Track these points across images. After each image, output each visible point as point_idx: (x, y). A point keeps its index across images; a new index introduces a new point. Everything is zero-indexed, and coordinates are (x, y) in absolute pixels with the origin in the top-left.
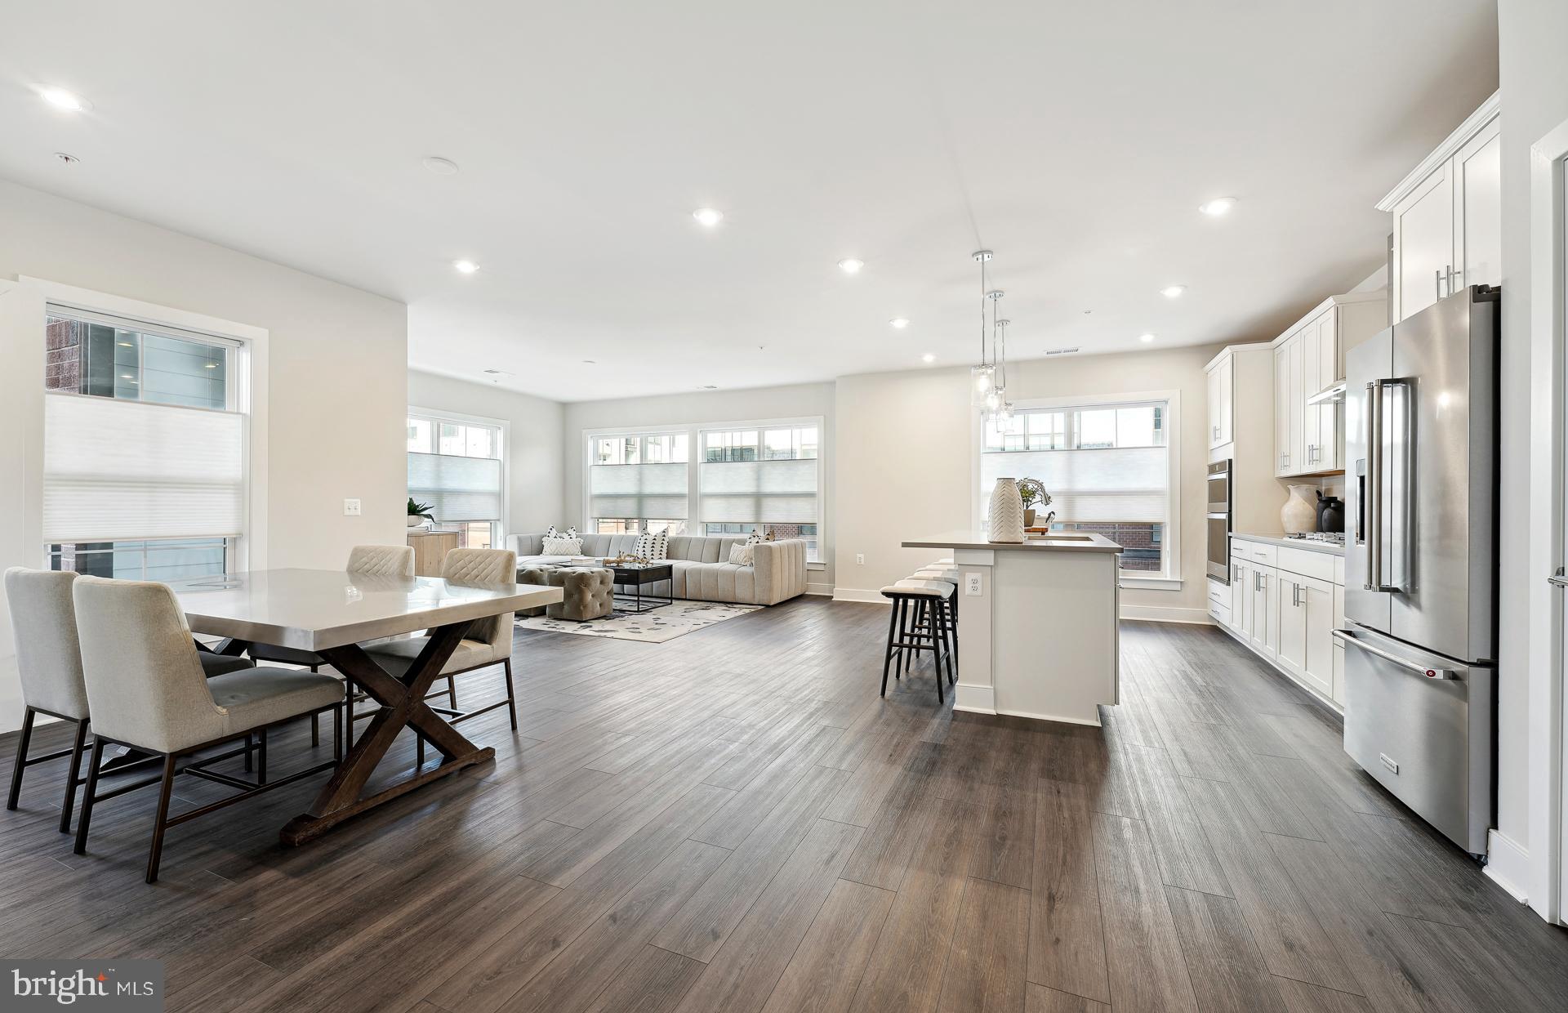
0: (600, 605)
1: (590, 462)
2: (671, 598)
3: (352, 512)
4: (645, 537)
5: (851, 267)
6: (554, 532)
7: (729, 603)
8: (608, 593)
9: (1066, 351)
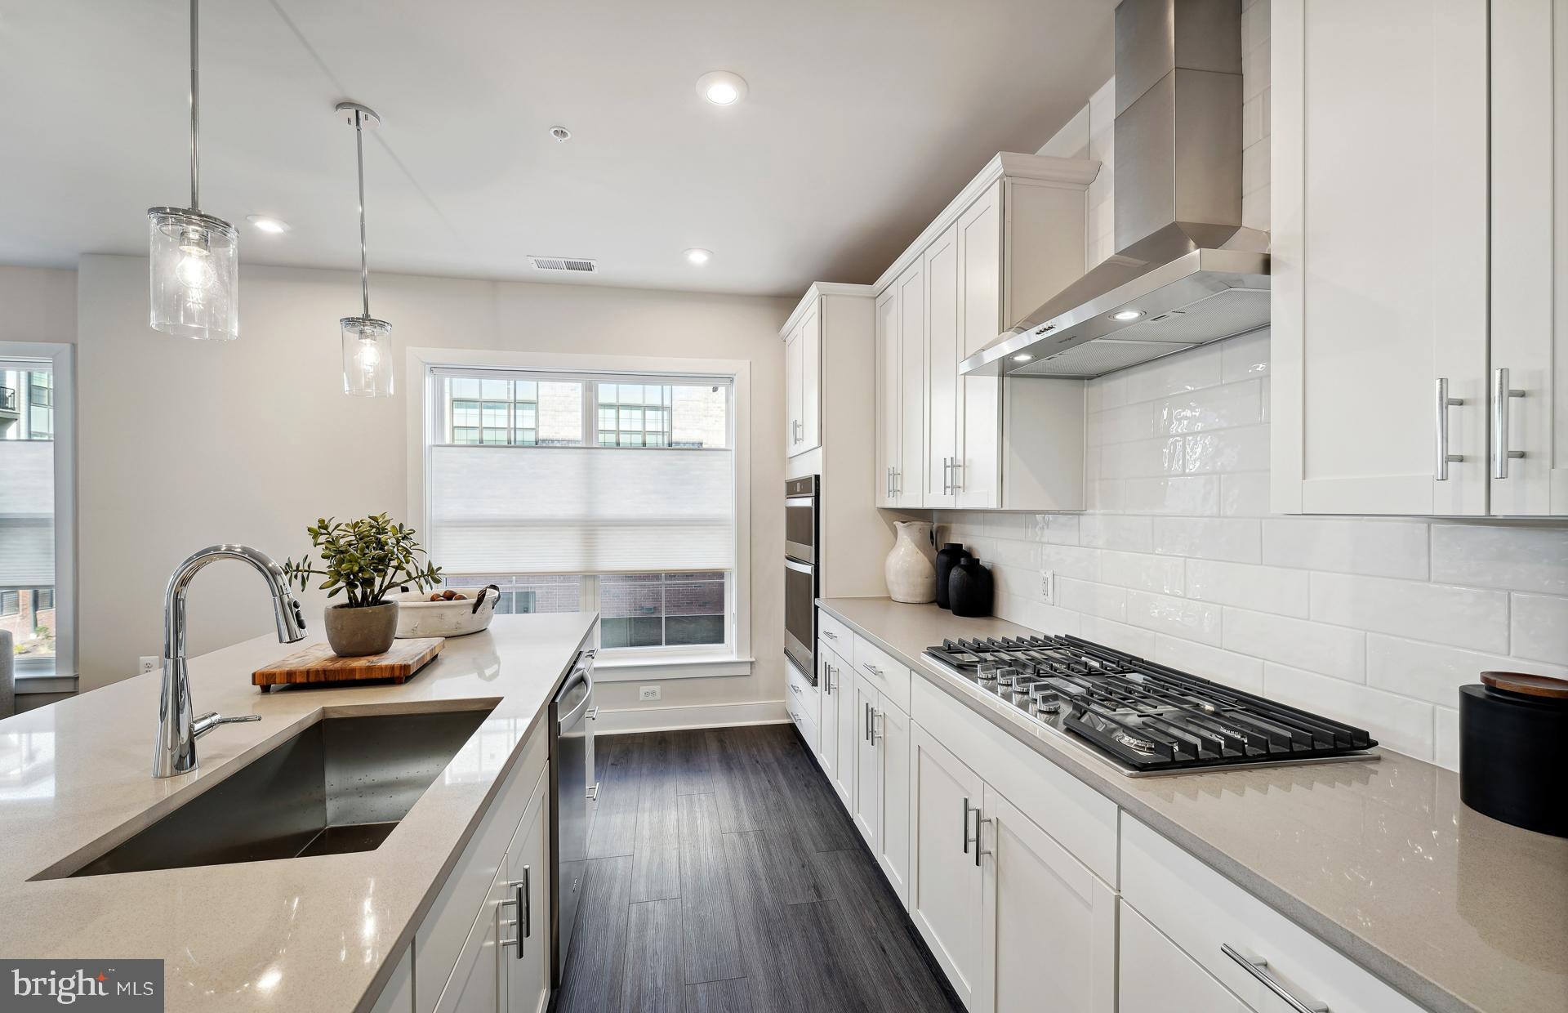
9: (571, 266)
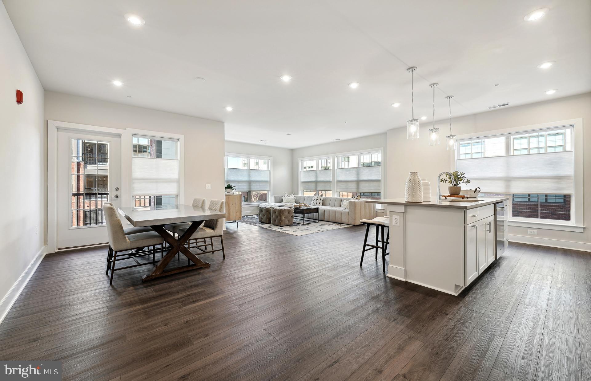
0: (288, 221)
1: (300, 169)
2: (318, 220)
3: (208, 188)
4: (315, 197)
5: (354, 86)
6: (287, 195)
7: (339, 223)
8: (291, 217)
9: (500, 106)
